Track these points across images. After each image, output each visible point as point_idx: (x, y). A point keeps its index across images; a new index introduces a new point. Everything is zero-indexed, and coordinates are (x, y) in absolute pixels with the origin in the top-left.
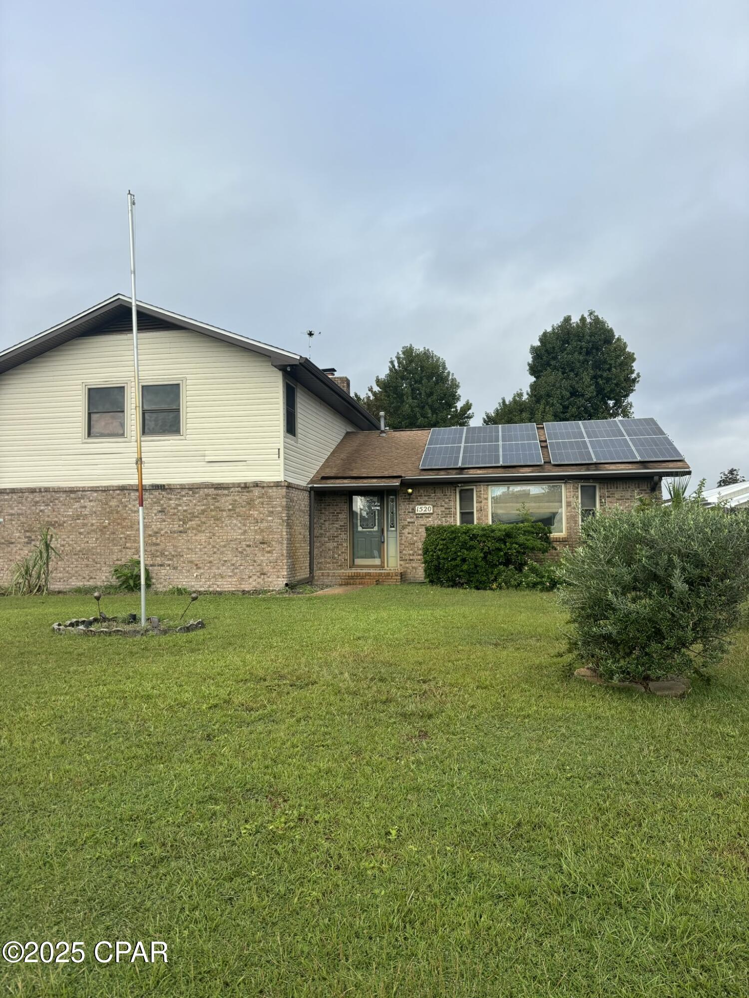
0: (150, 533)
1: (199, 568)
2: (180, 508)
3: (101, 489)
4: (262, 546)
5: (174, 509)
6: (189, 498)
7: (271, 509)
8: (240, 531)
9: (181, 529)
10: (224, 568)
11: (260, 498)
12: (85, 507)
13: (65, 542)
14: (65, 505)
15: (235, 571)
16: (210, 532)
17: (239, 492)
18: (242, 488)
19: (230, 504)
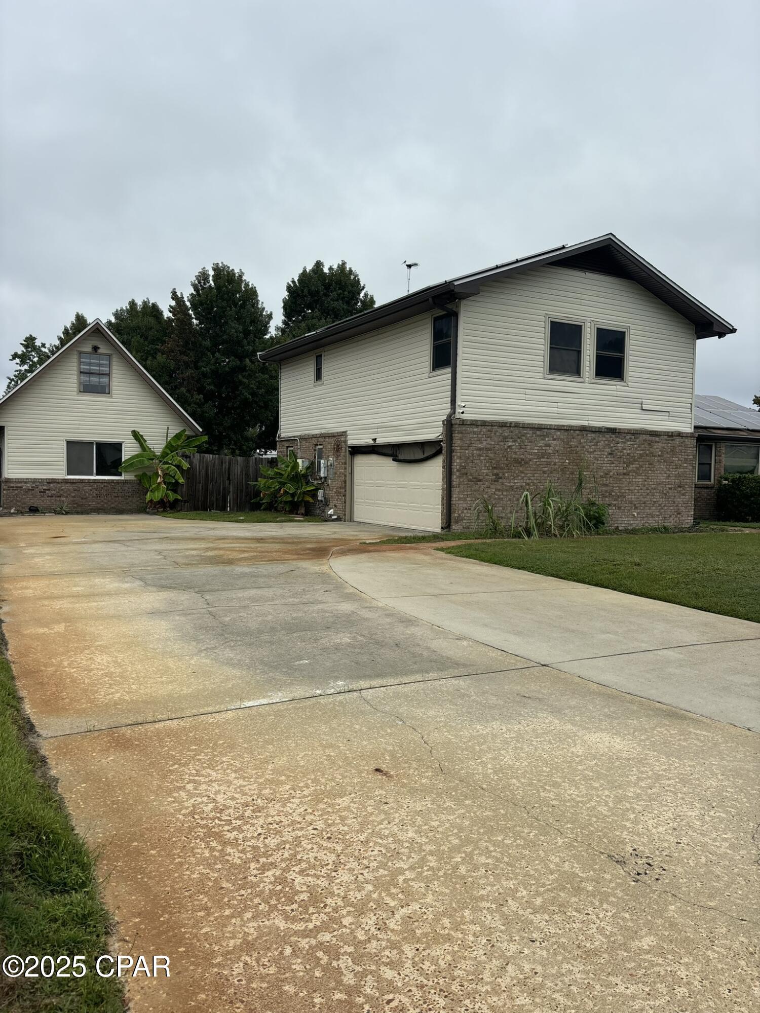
0: (602, 474)
1: (636, 508)
2: (625, 451)
3: (565, 428)
4: (679, 489)
5: (621, 452)
6: (631, 443)
7: (686, 457)
8: (665, 475)
9: (625, 471)
10: (654, 508)
11: (679, 446)
12: (549, 446)
13: (530, 481)
14: (531, 442)
15: (661, 511)
16: (645, 476)
17: (666, 440)
18: (669, 436)
19: (660, 451)
